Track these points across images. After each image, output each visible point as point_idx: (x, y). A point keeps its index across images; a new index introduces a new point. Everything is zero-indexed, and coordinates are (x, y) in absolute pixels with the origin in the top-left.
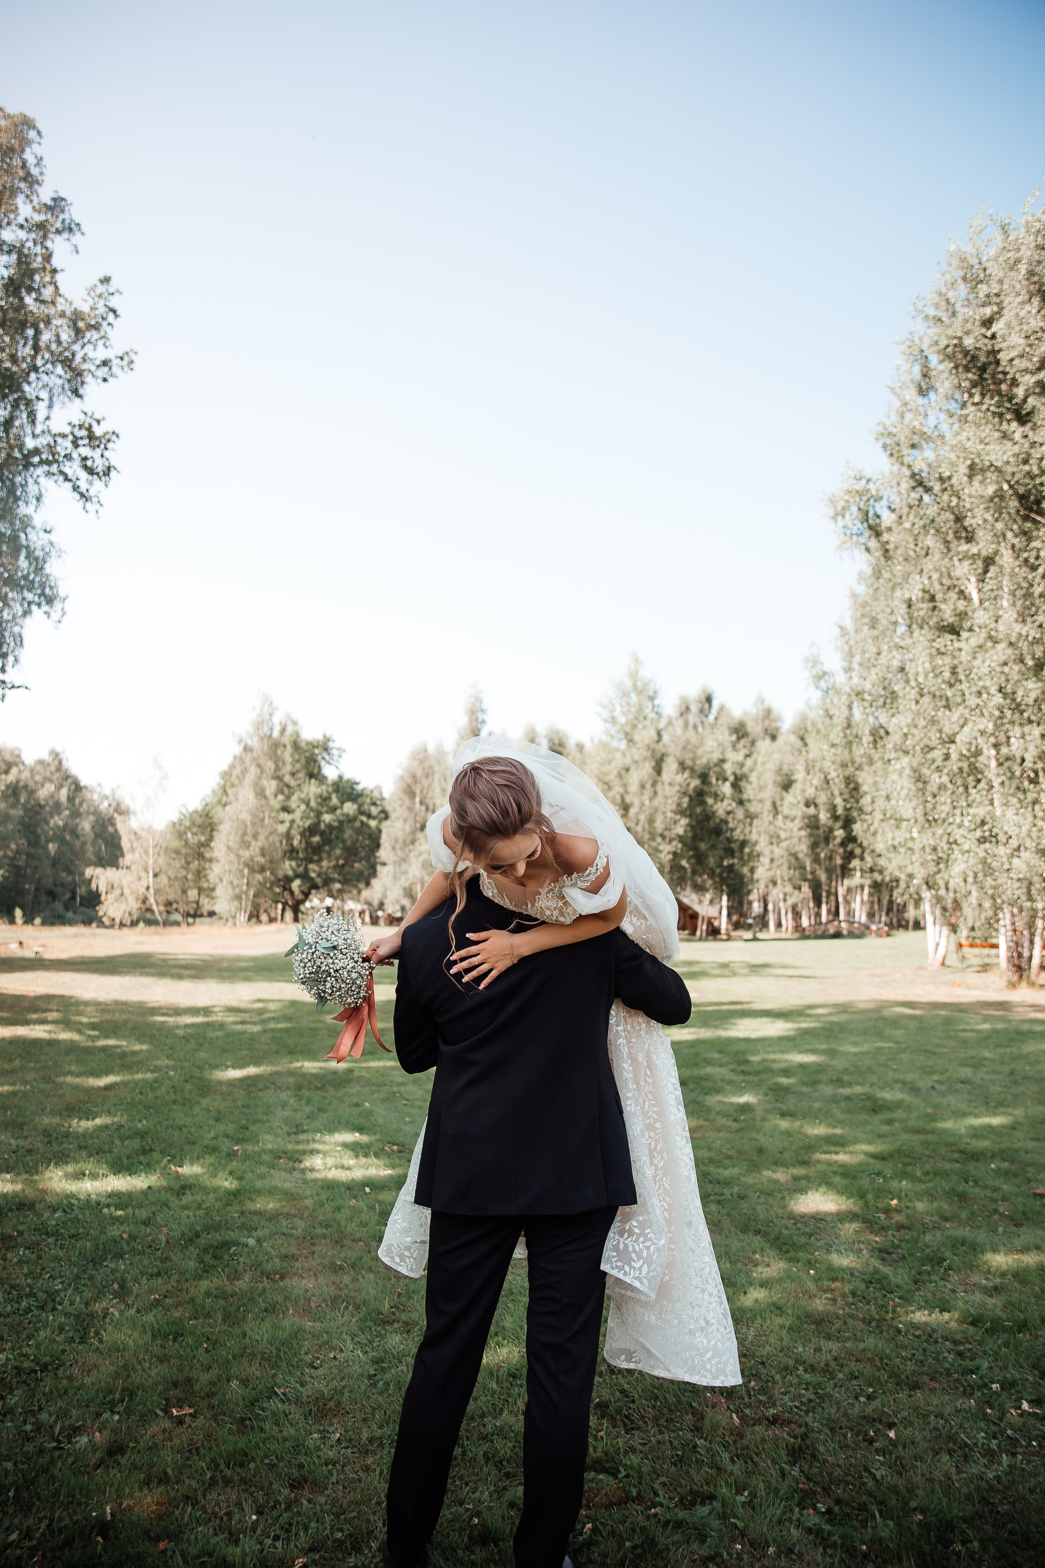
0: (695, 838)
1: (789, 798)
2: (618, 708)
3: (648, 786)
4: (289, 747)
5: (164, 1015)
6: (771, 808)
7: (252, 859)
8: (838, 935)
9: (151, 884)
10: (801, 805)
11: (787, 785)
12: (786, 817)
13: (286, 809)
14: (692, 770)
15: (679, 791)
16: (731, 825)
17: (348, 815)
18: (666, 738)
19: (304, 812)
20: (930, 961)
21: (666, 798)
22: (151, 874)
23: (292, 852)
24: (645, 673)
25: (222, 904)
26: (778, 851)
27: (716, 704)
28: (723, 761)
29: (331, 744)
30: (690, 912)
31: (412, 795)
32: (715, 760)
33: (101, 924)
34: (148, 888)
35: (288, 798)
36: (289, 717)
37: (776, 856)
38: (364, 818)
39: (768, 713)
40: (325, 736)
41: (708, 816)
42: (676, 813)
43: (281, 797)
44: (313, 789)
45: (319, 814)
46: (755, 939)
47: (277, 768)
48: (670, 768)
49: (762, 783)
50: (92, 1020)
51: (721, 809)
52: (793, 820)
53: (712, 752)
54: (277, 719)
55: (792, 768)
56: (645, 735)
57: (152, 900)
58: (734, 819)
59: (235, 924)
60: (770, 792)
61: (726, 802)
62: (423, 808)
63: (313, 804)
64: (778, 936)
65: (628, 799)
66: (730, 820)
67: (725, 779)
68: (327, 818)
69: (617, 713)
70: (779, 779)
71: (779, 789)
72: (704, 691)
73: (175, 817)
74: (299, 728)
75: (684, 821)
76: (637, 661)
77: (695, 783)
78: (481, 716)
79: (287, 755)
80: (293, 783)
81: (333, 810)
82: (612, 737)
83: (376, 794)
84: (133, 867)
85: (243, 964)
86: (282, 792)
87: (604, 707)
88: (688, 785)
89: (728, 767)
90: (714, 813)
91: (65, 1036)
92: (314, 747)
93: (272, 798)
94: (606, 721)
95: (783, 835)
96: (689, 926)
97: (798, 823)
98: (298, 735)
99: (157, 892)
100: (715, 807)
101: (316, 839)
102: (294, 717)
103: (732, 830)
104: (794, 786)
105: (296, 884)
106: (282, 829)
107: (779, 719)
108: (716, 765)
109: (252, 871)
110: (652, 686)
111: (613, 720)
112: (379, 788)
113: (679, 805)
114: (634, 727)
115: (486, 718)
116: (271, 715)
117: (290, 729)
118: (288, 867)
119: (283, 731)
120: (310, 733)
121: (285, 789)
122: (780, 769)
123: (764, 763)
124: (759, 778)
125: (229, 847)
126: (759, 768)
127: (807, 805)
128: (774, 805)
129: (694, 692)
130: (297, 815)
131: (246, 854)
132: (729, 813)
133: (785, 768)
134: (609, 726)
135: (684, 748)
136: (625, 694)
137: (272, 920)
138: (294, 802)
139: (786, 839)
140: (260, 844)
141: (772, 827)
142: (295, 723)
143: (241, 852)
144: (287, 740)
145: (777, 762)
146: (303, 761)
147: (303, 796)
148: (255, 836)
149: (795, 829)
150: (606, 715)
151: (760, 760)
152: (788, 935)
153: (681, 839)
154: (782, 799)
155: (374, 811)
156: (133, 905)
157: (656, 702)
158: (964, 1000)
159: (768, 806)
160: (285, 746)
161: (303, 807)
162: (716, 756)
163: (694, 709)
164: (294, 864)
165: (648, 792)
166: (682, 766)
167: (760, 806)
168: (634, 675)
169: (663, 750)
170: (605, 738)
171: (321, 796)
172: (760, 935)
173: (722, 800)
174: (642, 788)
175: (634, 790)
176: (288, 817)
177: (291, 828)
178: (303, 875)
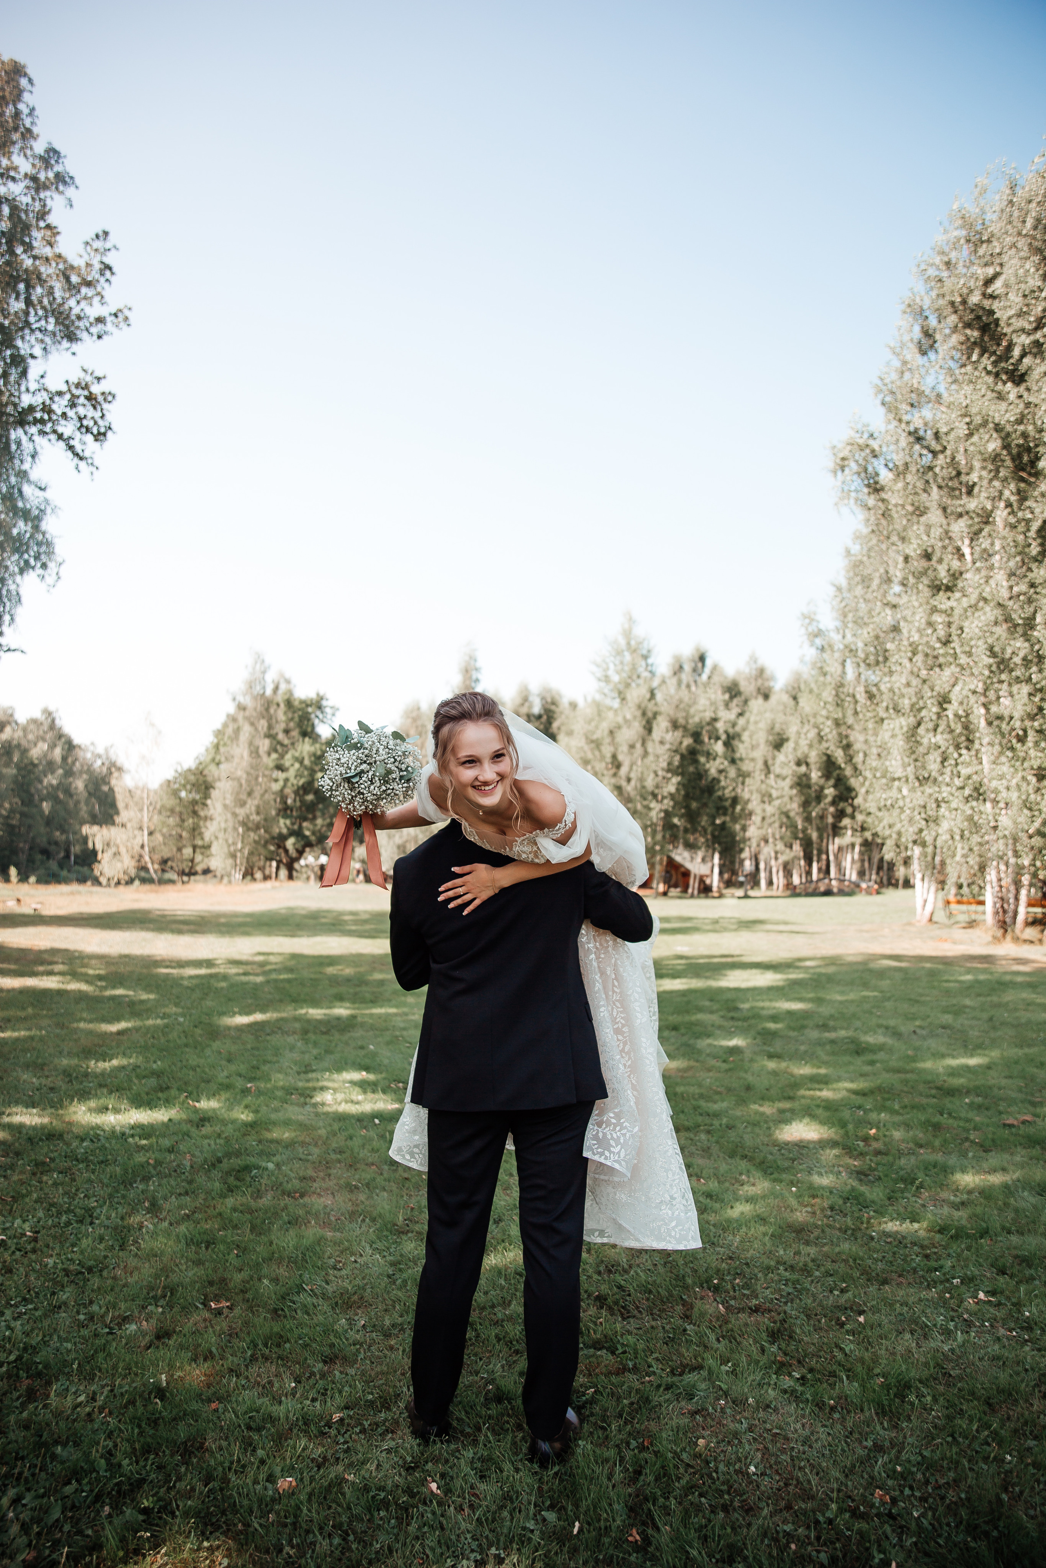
0: (687, 796)
1: (781, 757)
2: (612, 666)
3: (638, 745)
4: (282, 705)
5: (167, 967)
6: (763, 767)
7: (248, 817)
8: (828, 893)
9: (146, 842)
10: (792, 764)
11: (779, 744)
12: (778, 776)
13: (280, 768)
14: (685, 728)
15: (669, 750)
16: (723, 783)
18: (659, 697)
19: (298, 770)
20: (918, 917)
21: (657, 757)
22: (146, 833)
23: (285, 810)
24: (639, 631)
25: (217, 860)
26: (770, 809)
27: (709, 662)
28: (715, 720)
29: (324, 703)
30: (682, 870)
32: (708, 719)
33: (97, 882)
34: (142, 846)
35: (282, 756)
36: (282, 675)
37: (768, 814)
39: (761, 672)
40: (318, 695)
41: (700, 775)
42: (668, 770)
43: (274, 756)
44: (306, 748)
45: (311, 775)
46: (746, 897)
47: (270, 727)
48: (661, 726)
49: (754, 743)
50: (97, 972)
51: (713, 768)
52: (784, 779)
53: (705, 711)
54: (270, 678)
55: (784, 727)
56: (638, 693)
57: (147, 858)
58: (726, 777)
59: (230, 882)
60: (762, 751)
61: (718, 761)
63: (307, 762)
64: (769, 893)
65: (619, 758)
66: (722, 778)
67: (718, 738)
69: (611, 673)
70: (771, 738)
71: (771, 748)
72: (698, 650)
73: (170, 775)
74: (292, 686)
75: (675, 780)
76: (631, 620)
77: (688, 741)
78: (475, 675)
79: (281, 715)
80: (286, 741)
82: (605, 695)
84: (129, 825)
85: (240, 920)
86: (276, 751)
87: (598, 666)
88: (681, 743)
89: (720, 726)
90: (706, 771)
91: (74, 986)
92: (307, 706)
93: (265, 756)
94: (599, 680)
95: (775, 794)
96: (681, 883)
97: (788, 782)
98: (290, 692)
99: (152, 850)
100: (708, 766)
101: (310, 797)
102: (287, 676)
103: (724, 788)
104: (785, 745)
105: (290, 843)
106: (276, 787)
107: (772, 678)
108: (708, 724)
109: (247, 829)
110: (645, 645)
111: (607, 679)
113: (670, 763)
114: (628, 685)
115: (480, 677)
116: (264, 672)
117: (283, 687)
118: (283, 825)
119: (276, 689)
120: (303, 692)
121: (278, 747)
122: (772, 728)
123: (756, 723)
124: (751, 737)
125: (224, 806)
126: (751, 727)
127: (799, 764)
128: (766, 763)
129: (687, 651)
130: (291, 773)
131: (242, 812)
132: (721, 772)
133: (777, 728)
134: (603, 684)
135: (677, 706)
136: (619, 653)
137: (266, 878)
138: (288, 760)
139: (778, 798)
140: (256, 802)
141: (763, 786)
142: (288, 682)
143: (238, 810)
144: (280, 698)
145: (769, 721)
146: (297, 719)
147: (297, 754)
148: (250, 794)
149: (787, 788)
150: (599, 674)
151: (752, 719)
152: (779, 893)
153: (672, 796)
154: (774, 758)
156: (128, 864)
157: (650, 661)
158: (949, 954)
159: (760, 765)
160: (278, 705)
161: (297, 765)
162: (708, 715)
163: (687, 668)
164: (288, 822)
165: (639, 750)
166: (675, 725)
167: (752, 764)
168: (628, 634)
169: (655, 709)
170: (598, 697)
171: (314, 755)
172: (751, 893)
173: (714, 759)
174: (632, 746)
175: (624, 748)
176: (281, 776)
177: (285, 786)
178: (298, 833)
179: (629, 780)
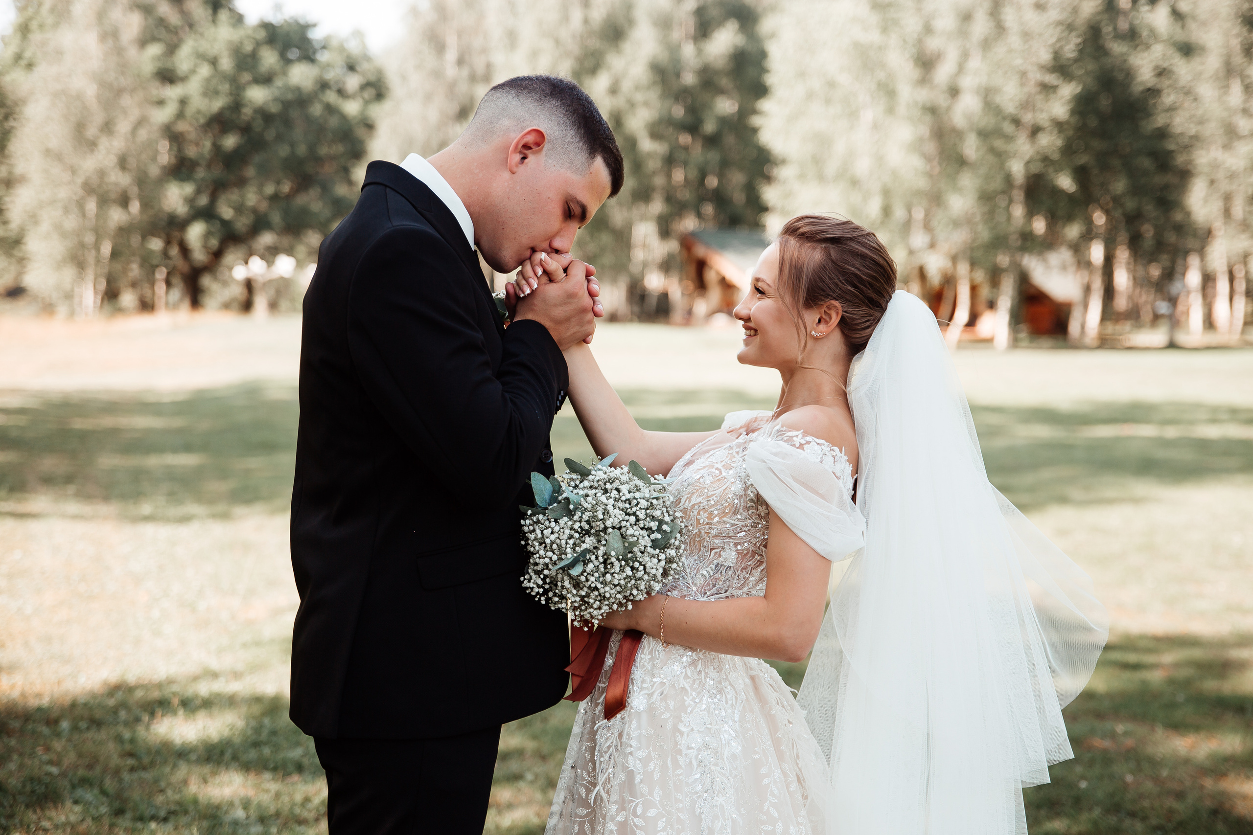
0: (1088, 128)
3: (979, 15)
13: (167, 76)
15: (1056, 22)
16: (1165, 100)
17: (298, 89)
19: (208, 80)
21: (1026, 35)
23: (181, 166)
25: (40, 270)
31: (440, 47)
35: (172, 49)
38: (331, 97)
41: (1116, 81)
43: (155, 50)
44: (219, 35)
45: (237, 90)
46: (1172, 345)
51: (1142, 65)
58: (1173, 86)
59: (72, 314)
61: (1156, 49)
62: (465, 72)
63: (226, 64)
64: (1205, 340)
65: (933, 44)
66: (1164, 88)
68: (257, 95)
75: (1068, 90)
80: (177, 21)
81: (266, 80)
83: (353, 47)
86: (156, 39)
90: (1127, 74)
93: (132, 52)
100: (1131, 62)
101: (230, 142)
103: (1172, 109)
105: (195, 232)
106: (161, 116)
109: (104, 201)
112: (358, 34)
113: (1057, 55)
118: (177, 196)
121: (160, 32)
125: (48, 152)
130: (193, 88)
131: (89, 164)
132: (1160, 73)
137: (145, 306)
138: (183, 60)
140: (117, 145)
147: (202, 48)
148: (108, 128)
152: (1230, 340)
153: (1059, 125)
155: (353, 82)
161: (205, 71)
164: (187, 190)
165: (981, 26)
171: (238, 50)
174: (966, 17)
175: (946, 22)
176: (173, 93)
177: (180, 115)
178: (207, 214)
179: (954, 92)
